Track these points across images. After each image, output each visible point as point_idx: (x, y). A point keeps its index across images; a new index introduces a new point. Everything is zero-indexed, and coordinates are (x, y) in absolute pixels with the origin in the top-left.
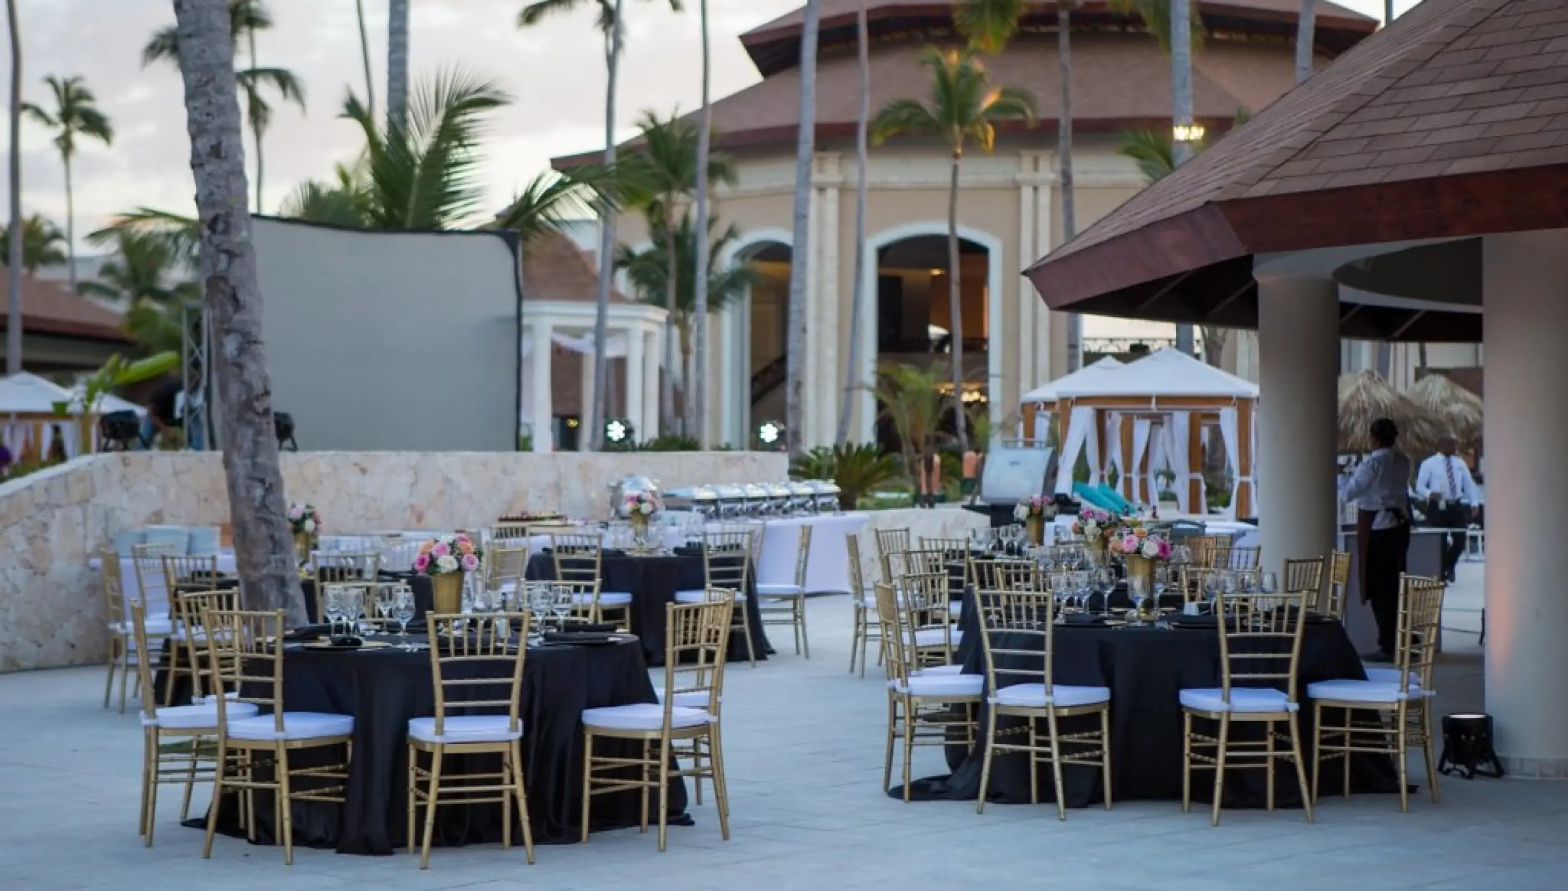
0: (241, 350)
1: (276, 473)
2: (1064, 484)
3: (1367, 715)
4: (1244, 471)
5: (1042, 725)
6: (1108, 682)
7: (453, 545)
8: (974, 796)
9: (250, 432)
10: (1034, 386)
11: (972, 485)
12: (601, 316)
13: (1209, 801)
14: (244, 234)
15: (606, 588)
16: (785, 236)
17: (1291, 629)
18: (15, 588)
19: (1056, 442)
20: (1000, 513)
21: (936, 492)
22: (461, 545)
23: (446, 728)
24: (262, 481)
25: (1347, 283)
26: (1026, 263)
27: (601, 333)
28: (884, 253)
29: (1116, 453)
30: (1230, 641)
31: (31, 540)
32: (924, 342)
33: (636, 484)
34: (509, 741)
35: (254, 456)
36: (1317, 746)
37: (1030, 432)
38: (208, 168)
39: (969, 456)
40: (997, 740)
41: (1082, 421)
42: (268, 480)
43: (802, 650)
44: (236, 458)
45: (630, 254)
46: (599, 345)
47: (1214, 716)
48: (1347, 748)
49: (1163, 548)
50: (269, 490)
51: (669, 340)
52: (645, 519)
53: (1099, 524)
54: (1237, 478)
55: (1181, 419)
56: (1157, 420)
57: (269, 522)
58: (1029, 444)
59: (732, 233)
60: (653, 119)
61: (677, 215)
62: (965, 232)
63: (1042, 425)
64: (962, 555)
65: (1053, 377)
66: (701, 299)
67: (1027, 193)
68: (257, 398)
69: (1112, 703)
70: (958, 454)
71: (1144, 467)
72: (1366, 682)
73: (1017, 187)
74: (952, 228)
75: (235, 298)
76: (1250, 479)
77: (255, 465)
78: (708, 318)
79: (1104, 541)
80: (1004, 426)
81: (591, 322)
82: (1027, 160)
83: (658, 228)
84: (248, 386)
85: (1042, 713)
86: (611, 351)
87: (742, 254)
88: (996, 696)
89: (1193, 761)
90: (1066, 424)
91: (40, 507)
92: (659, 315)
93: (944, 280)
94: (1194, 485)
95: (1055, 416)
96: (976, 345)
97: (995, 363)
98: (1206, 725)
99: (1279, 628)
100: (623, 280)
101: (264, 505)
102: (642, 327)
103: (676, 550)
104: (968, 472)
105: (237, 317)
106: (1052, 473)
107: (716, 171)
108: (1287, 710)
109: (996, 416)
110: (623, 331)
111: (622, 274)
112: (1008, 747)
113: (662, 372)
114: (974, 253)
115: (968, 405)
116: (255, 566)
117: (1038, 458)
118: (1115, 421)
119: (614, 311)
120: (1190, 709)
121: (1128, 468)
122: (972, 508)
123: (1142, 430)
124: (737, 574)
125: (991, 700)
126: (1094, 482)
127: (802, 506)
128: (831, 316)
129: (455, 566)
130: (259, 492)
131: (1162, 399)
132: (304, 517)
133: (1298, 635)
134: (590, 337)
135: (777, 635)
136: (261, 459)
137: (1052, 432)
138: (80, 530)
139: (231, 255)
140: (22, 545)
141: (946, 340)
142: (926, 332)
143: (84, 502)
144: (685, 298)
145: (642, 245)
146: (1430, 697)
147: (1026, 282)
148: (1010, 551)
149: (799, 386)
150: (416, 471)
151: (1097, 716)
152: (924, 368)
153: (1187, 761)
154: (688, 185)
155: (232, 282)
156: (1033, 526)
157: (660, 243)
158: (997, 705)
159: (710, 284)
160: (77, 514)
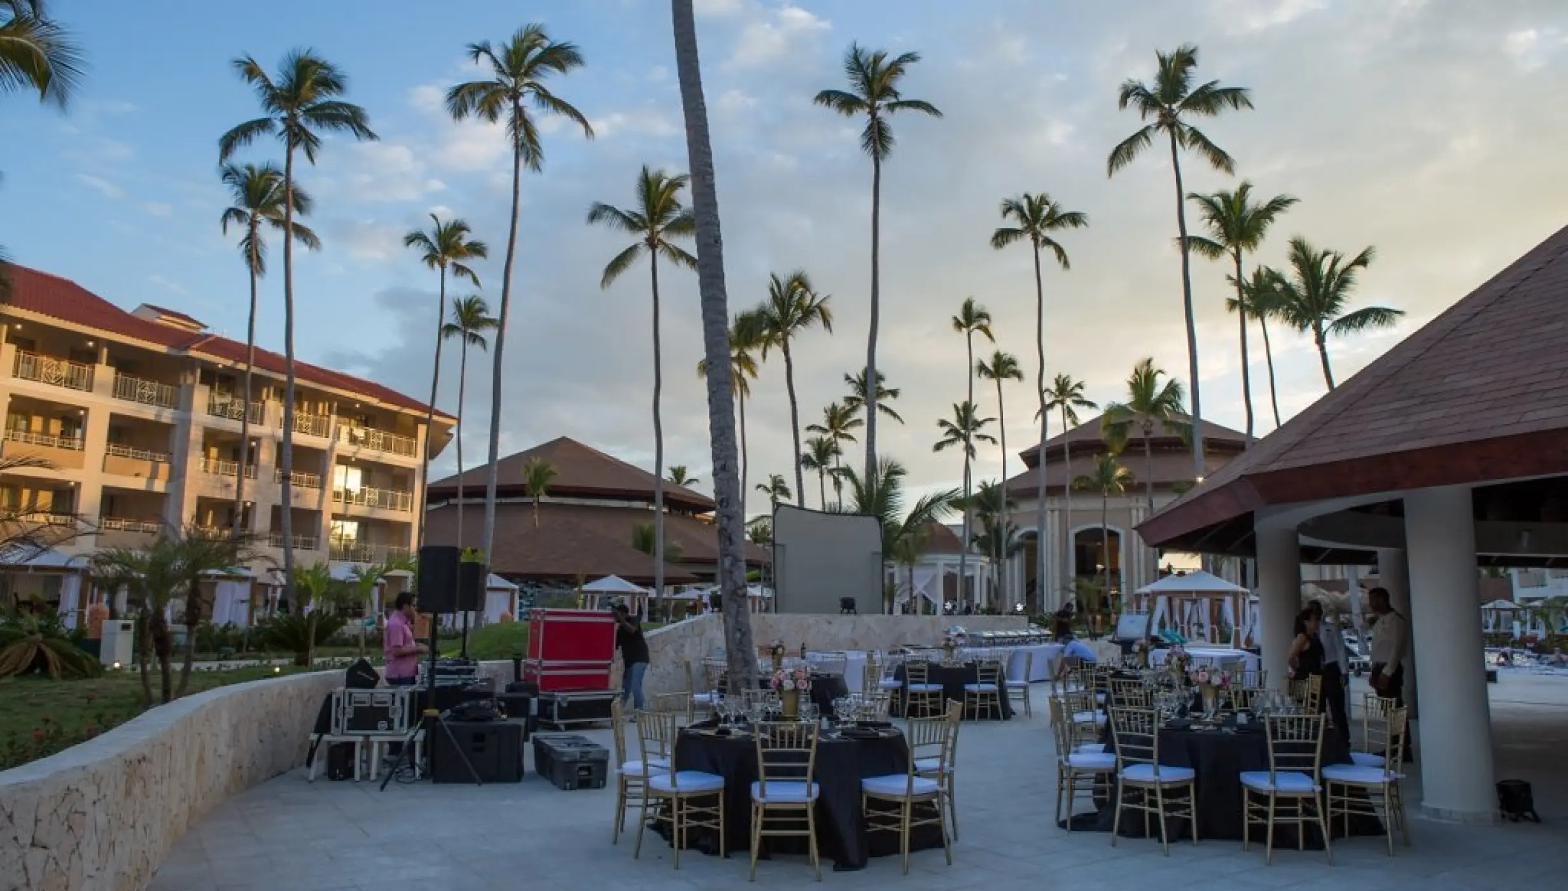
0: (732, 565)
1: (748, 626)
2: (1155, 631)
3: (1359, 791)
4: (1237, 625)
5: (1152, 792)
6: (1194, 764)
7: (792, 675)
8: (1110, 829)
9: (735, 606)
10: (1139, 587)
11: (1114, 628)
12: (963, 560)
13: (1264, 841)
14: (736, 508)
15: (930, 682)
16: (1035, 529)
17: (1315, 737)
18: (669, 674)
19: (1151, 611)
20: (1126, 645)
21: (1098, 631)
22: (798, 674)
23: (767, 792)
24: (740, 630)
25: (1304, 534)
26: (1134, 524)
27: (963, 565)
28: (1077, 536)
29: (1177, 618)
30: (1275, 746)
31: (676, 652)
32: (1095, 571)
33: (956, 630)
34: (806, 803)
35: (737, 617)
36: (1329, 809)
37: (1138, 607)
38: (720, 476)
39: (1113, 616)
40: (1124, 800)
41: (1162, 602)
42: (744, 630)
43: (1028, 712)
44: (728, 619)
45: (977, 537)
46: (962, 571)
47: (1264, 793)
48: (1346, 811)
49: (1224, 680)
50: (744, 634)
51: (992, 570)
52: (952, 648)
53: (1179, 659)
54: (1234, 628)
55: (1206, 601)
56: (1194, 601)
57: (743, 651)
58: (1138, 613)
59: (1017, 528)
60: (985, 483)
61: (995, 521)
62: (1109, 527)
63: (1144, 604)
64: (1106, 669)
65: (1147, 583)
66: (1004, 553)
67: (1134, 512)
68: (740, 588)
69: (1197, 780)
70: (1109, 615)
71: (1189, 623)
72: (1351, 767)
73: (1130, 509)
74: (1104, 524)
75: (730, 539)
76: (1239, 628)
77: (737, 622)
78: (1008, 562)
79: (1182, 668)
80: (1128, 604)
81: (959, 562)
82: (1134, 499)
83: (988, 527)
84: (735, 583)
85: (1152, 787)
86: (968, 573)
87: (1022, 536)
88: (1122, 773)
89: (1250, 819)
90: (1155, 604)
91: (680, 637)
92: (987, 559)
93: (1102, 547)
94: (1213, 631)
95: (1149, 601)
96: (1115, 572)
97: (1123, 579)
98: (1259, 797)
99: (1307, 737)
100: (975, 548)
101: (741, 643)
102: (980, 564)
103: (966, 664)
104: (1113, 623)
105: (731, 548)
106: (1149, 626)
107: (1010, 504)
108: (1313, 791)
109: (1124, 600)
110: (971, 566)
111: (975, 544)
112: (1130, 806)
113: (989, 581)
114: (1114, 535)
115: (1112, 595)
116: (736, 673)
117: (1143, 619)
118: (1176, 602)
119: (969, 559)
120: (1248, 786)
121: (1182, 623)
122: (1112, 641)
123: (1188, 606)
124: (993, 677)
125: (1120, 776)
126: (1168, 629)
127: (1034, 640)
128: (1057, 560)
129: (793, 686)
130: (738, 635)
131: (1198, 593)
132: (778, 647)
133: (1319, 741)
134: (958, 568)
135: (1017, 706)
136: (740, 619)
137: (1148, 607)
138: (699, 648)
139: (729, 518)
140: (672, 654)
141: (1103, 570)
142: (1095, 567)
143: (700, 635)
144: (998, 555)
145: (982, 533)
146: (1402, 779)
147: (1135, 533)
148: (1131, 667)
149: (1042, 587)
150: (854, 622)
151: (1187, 788)
152: (1091, 580)
153: (1246, 818)
154: (998, 510)
155: (729, 531)
156: (1142, 655)
157: (989, 532)
158: (1124, 779)
159: (1007, 548)
160: (697, 640)
